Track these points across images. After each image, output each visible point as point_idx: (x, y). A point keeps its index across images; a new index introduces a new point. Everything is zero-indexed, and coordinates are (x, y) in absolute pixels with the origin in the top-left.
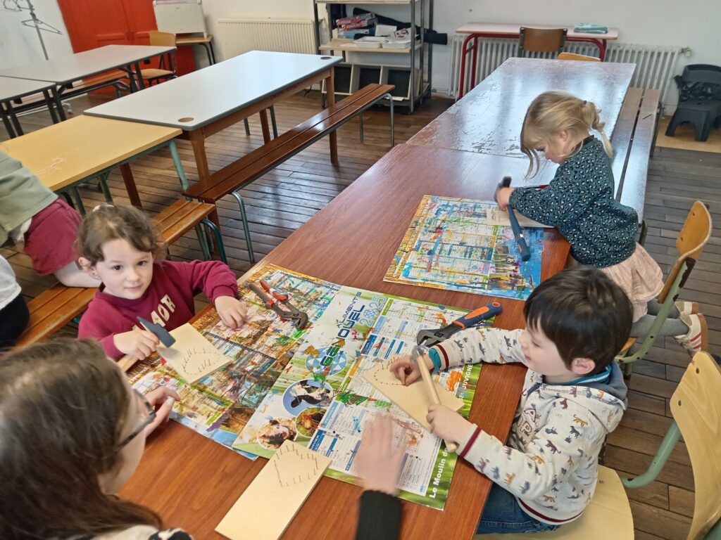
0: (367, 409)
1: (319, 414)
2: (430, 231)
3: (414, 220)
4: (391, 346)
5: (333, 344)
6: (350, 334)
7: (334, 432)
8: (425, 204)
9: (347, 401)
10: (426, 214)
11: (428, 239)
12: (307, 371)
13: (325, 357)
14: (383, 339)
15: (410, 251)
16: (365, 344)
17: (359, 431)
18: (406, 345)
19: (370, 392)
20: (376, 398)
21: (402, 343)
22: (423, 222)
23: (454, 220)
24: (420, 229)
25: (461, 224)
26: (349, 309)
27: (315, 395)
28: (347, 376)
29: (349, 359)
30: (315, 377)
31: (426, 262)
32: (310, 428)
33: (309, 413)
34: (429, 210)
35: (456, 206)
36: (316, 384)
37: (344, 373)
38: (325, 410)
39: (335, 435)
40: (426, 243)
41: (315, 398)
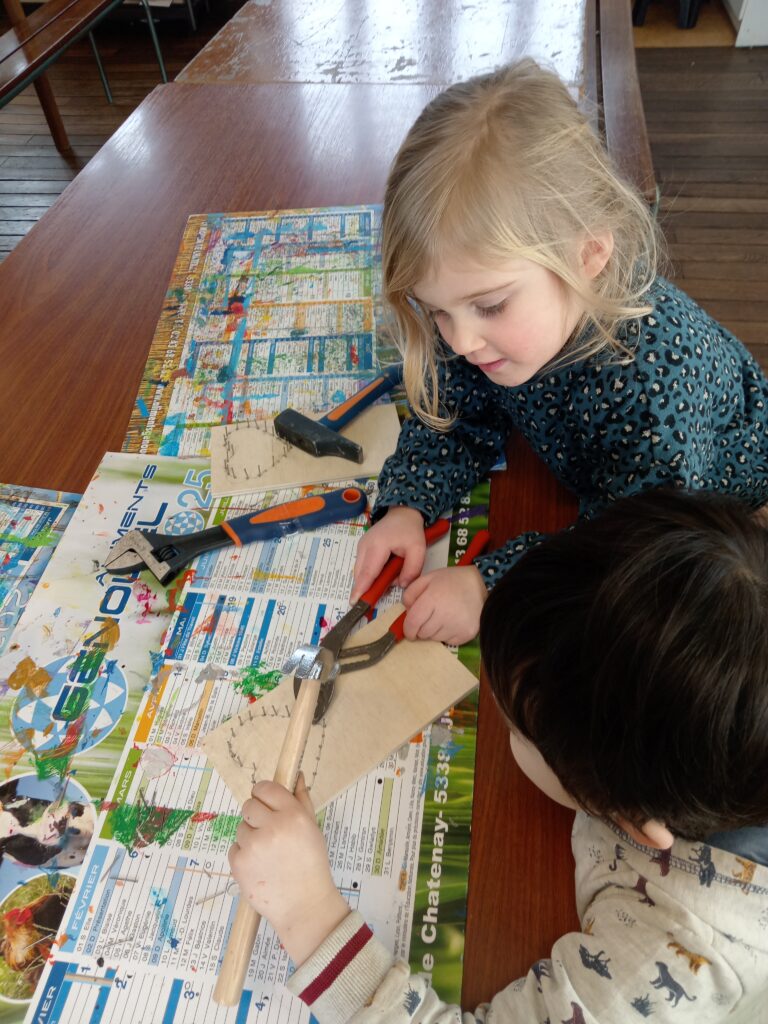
0: (190, 854)
1: (56, 898)
2: (216, 313)
3: (173, 286)
4: (244, 621)
5: (87, 643)
6: (132, 599)
7: (100, 962)
8: (193, 239)
9: (135, 836)
10: (201, 266)
11: (214, 336)
12: (18, 746)
13: (67, 689)
14: (222, 599)
15: (174, 377)
16: (173, 625)
17: (174, 943)
18: (282, 611)
19: (195, 788)
20: (214, 809)
21: (272, 604)
22: (195, 287)
23: (268, 270)
24: (189, 310)
25: (286, 278)
26: (128, 519)
27: (41, 830)
28: (129, 745)
29: (131, 682)
30: (40, 765)
31: (216, 404)
32: (28, 962)
33: (25, 903)
34: (204, 253)
35: (264, 232)
36: (45, 791)
37: (120, 738)
38: (72, 882)
39: (102, 972)
40: (210, 347)
41: (41, 840)
